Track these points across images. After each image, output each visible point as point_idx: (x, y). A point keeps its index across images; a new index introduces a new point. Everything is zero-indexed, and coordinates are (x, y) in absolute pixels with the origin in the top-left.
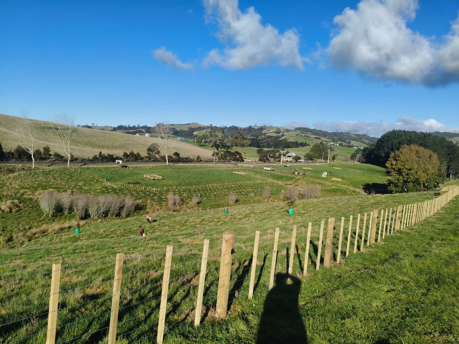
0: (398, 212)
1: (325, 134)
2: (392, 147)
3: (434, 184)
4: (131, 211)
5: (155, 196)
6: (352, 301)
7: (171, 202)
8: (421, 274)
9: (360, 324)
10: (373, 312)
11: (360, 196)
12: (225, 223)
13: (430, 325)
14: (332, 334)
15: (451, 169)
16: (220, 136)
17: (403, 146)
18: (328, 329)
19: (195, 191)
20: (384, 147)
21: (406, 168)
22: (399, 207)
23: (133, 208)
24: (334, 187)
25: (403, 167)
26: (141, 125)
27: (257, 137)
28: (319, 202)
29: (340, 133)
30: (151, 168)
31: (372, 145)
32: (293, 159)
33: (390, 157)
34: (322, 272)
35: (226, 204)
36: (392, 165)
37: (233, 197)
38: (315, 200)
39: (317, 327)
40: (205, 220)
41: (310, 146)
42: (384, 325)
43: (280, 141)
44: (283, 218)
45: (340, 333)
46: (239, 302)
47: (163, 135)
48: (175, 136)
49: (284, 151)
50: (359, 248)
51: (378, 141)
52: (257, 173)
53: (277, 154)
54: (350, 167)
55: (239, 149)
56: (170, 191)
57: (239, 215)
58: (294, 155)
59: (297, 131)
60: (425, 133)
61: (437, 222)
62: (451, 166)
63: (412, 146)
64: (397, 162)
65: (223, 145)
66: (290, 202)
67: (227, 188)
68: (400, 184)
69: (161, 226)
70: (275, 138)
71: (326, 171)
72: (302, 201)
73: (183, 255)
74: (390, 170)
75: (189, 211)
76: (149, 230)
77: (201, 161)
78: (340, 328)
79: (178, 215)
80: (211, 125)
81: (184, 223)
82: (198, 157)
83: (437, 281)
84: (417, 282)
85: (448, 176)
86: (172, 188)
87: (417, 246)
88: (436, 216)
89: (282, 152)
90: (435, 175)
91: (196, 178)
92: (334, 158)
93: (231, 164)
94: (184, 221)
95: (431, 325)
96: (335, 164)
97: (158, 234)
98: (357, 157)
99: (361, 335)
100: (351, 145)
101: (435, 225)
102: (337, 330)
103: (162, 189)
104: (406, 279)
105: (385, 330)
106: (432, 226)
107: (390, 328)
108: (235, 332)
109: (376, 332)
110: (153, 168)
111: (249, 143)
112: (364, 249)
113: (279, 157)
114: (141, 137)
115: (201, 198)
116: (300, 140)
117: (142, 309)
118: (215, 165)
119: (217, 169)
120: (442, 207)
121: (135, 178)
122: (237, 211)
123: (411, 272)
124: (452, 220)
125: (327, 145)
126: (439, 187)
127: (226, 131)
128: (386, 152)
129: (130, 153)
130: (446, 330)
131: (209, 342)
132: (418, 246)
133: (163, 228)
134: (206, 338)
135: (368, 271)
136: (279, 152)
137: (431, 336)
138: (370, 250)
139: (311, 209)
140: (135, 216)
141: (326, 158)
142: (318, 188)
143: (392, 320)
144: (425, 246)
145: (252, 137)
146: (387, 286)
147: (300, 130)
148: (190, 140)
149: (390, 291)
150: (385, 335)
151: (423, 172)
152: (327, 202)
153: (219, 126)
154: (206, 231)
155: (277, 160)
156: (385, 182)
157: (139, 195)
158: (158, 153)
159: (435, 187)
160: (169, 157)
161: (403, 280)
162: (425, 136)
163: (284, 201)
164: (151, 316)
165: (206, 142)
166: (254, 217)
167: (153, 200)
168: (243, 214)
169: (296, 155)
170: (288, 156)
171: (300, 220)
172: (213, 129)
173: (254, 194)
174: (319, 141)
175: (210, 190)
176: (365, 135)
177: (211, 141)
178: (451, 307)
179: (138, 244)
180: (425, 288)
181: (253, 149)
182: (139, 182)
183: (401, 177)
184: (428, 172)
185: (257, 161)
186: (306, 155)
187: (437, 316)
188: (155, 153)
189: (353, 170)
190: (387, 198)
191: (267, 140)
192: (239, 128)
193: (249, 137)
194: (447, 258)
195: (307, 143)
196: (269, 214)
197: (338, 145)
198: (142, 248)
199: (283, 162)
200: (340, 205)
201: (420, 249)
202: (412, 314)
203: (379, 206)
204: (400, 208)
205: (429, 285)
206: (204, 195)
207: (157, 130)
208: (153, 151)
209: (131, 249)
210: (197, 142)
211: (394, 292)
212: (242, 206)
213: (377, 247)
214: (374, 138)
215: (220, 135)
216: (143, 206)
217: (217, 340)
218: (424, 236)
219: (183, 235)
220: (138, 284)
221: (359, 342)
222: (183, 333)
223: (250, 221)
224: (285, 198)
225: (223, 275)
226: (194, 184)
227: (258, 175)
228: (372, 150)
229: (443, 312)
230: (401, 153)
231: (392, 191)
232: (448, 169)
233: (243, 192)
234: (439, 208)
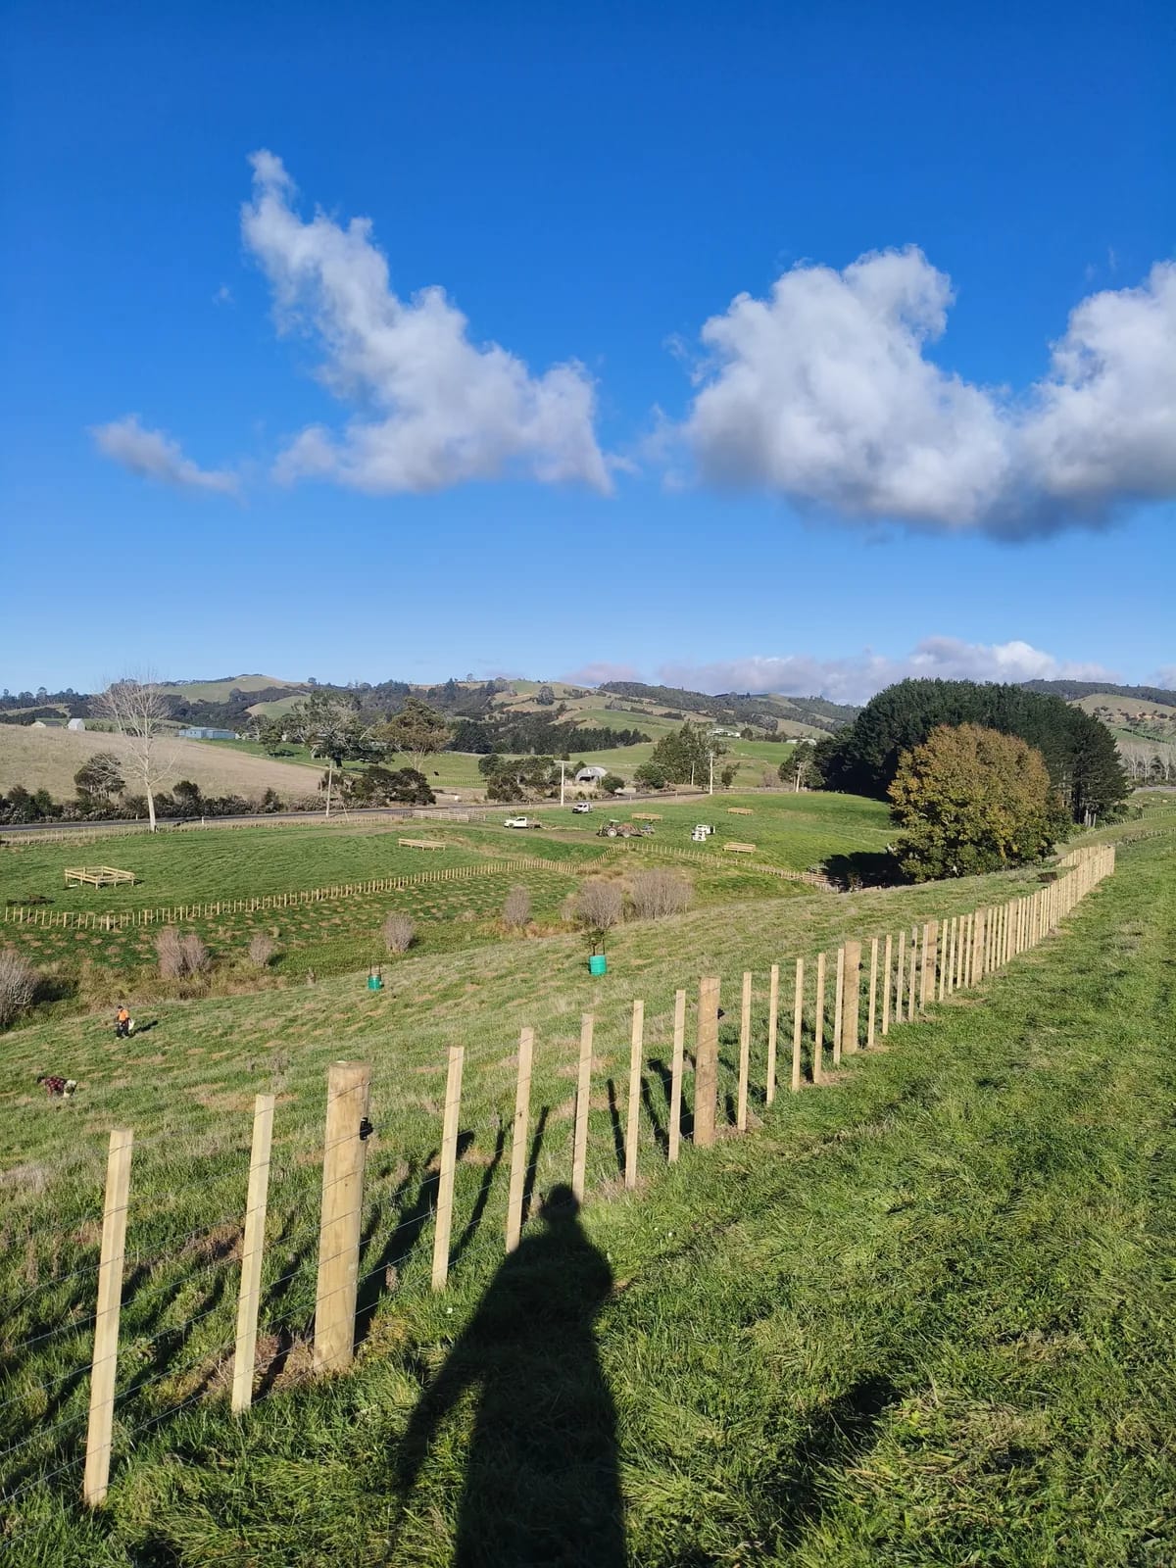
0: (925, 942)
1: (696, 702)
2: (906, 735)
3: (1039, 845)
4: (18, 1006)
5: (111, 944)
6: (779, 1258)
7: (169, 964)
8: (995, 1143)
9: (801, 1332)
10: (844, 1288)
11: (814, 897)
12: (372, 1025)
13: (1016, 1310)
14: (710, 1381)
15: (1087, 795)
16: (345, 720)
17: (937, 729)
18: (699, 1363)
19: (258, 918)
20: (879, 734)
21: (951, 801)
22: (926, 927)
23: (27, 994)
24: (734, 873)
25: (941, 797)
26: (53, 690)
27: (479, 716)
28: (686, 925)
29: (743, 697)
30: (93, 842)
31: (845, 730)
32: (598, 787)
33: (901, 768)
34: (687, 1167)
35: (374, 958)
36: (907, 791)
37: (399, 929)
38: (676, 920)
39: (662, 1361)
40: (300, 1022)
41: (650, 741)
42: (878, 1328)
43: (556, 728)
44: (571, 988)
45: (736, 1374)
46: (400, 1306)
47: (135, 723)
48: (180, 724)
49: (571, 762)
50: (807, 1072)
51: (859, 718)
52: (484, 840)
53: (547, 774)
54: (779, 807)
55: (416, 761)
56: (165, 923)
57: (420, 993)
58: (602, 773)
59: (608, 694)
60: (1001, 685)
61: (1047, 966)
62: (1086, 786)
63: (965, 728)
64: (922, 782)
65: (358, 749)
66: (595, 934)
67: (379, 900)
68: (937, 853)
69: (134, 1053)
70: (539, 719)
71: (705, 821)
72: (634, 925)
73: (208, 1153)
74: (901, 808)
75: (238, 991)
76: (89, 1072)
77: (278, 807)
78: (735, 1356)
79: (198, 1008)
80: (312, 680)
81: (222, 1036)
82: (269, 795)
83: (1041, 1161)
84: (981, 1169)
85: (1079, 817)
86: (172, 912)
87: (986, 1052)
88: (1044, 948)
89: (562, 764)
90: (1040, 817)
91: (262, 869)
92: (727, 779)
93: (390, 812)
94: (220, 1031)
95: (1020, 1309)
96: (731, 797)
97: (121, 1083)
98: (799, 772)
99: (803, 1373)
100: (777, 733)
101: (1043, 977)
102: (725, 1365)
103: (137, 919)
104: (948, 1163)
105: (880, 1344)
106: (1034, 980)
107: (896, 1336)
108: (379, 1414)
109: (853, 1356)
110: (100, 844)
111: (452, 738)
112: (826, 1075)
113: (555, 782)
114: (55, 731)
115: (281, 941)
116: (619, 725)
117: (38, 1373)
118: (333, 820)
119: (339, 833)
120: (1063, 919)
121: (34, 884)
122: (414, 979)
123: (964, 1137)
124: (1091, 956)
125: (703, 736)
126: (1056, 854)
127: (365, 699)
128: (888, 750)
129: (11, 794)
130: (1063, 1317)
131: (280, 1465)
132: (988, 1049)
133: (144, 1059)
134: (269, 1452)
135: (832, 1148)
136: (553, 764)
137: (1018, 1345)
138: (844, 1076)
139: (664, 951)
140: (35, 1023)
141: (703, 780)
142: (684, 878)
143: (902, 1308)
144: (1009, 1047)
145: (459, 719)
146: (891, 1192)
147: (615, 692)
148: (237, 736)
149: (900, 1210)
150: (879, 1362)
151: (1004, 808)
152: (712, 924)
153: (341, 683)
154: (300, 1060)
155: (548, 792)
156: (890, 848)
157: (50, 946)
158: (118, 786)
159: (1042, 853)
160: (160, 799)
161: (938, 1169)
162: (1001, 696)
163: (576, 928)
164: (71, 1393)
165: (295, 741)
166: (474, 995)
167: (104, 959)
168: (436, 988)
169: (608, 775)
170: (582, 779)
171: (625, 992)
172: (321, 694)
173: (473, 912)
174: (678, 726)
175: (316, 910)
176: (820, 700)
177: (314, 735)
178: (1078, 1243)
179: (43, 1127)
180: (1007, 1187)
181: (466, 758)
182: (47, 895)
183: (938, 829)
184: (1019, 807)
185: (483, 798)
186: (639, 771)
187: (1038, 1276)
188: (107, 788)
189: (789, 812)
190: (898, 898)
191: (511, 725)
192: (412, 689)
193: (449, 718)
194: (1074, 1082)
195: (642, 733)
196: (524, 981)
197: (738, 735)
198: (57, 1143)
199: (568, 798)
200: (752, 929)
201: (996, 1058)
202: (965, 1280)
203: (874, 925)
204: (930, 929)
205: (1017, 1176)
206: (293, 929)
207: (114, 706)
208: (100, 782)
209: (17, 1149)
210: (265, 741)
211: (910, 1212)
212: (434, 958)
213: (865, 1064)
214: (847, 707)
215: (346, 713)
216: (65, 984)
217: (310, 1455)
218: (1007, 1015)
219: (215, 1081)
220: (30, 1278)
221: (796, 1398)
222: (187, 1444)
223: (459, 1008)
224: (579, 918)
225: (335, 1217)
226: (257, 894)
227: (484, 846)
228: (845, 748)
229: (1057, 1261)
230: (933, 751)
231: (915, 875)
232: (1077, 795)
233: (434, 911)
234: (1054, 922)
